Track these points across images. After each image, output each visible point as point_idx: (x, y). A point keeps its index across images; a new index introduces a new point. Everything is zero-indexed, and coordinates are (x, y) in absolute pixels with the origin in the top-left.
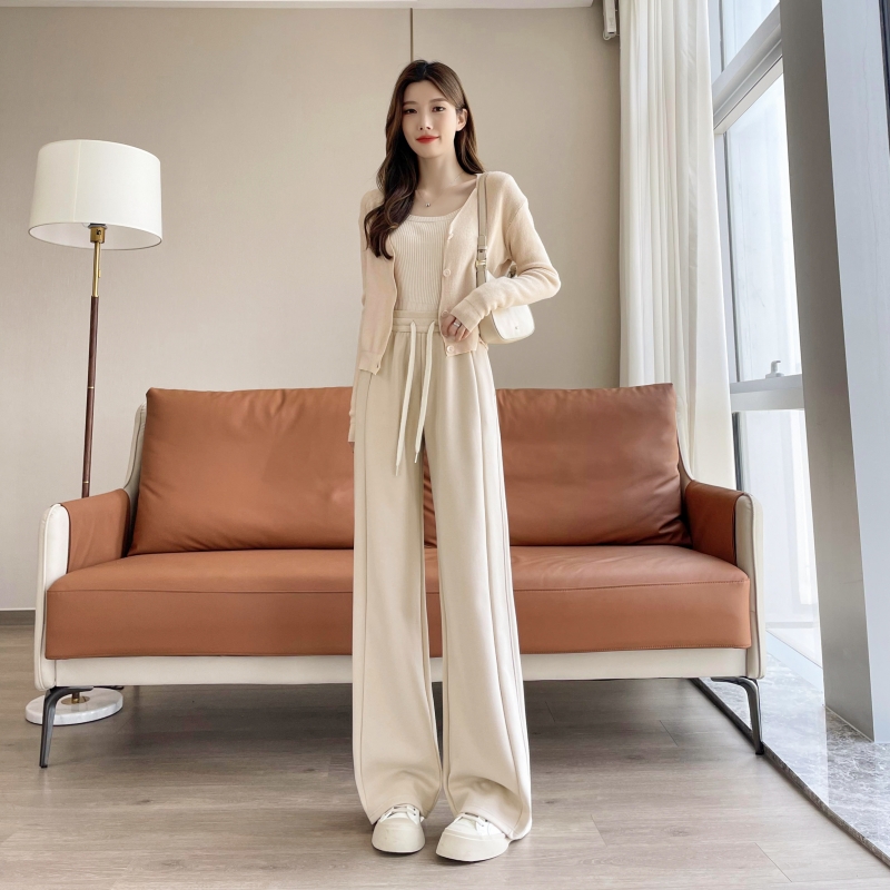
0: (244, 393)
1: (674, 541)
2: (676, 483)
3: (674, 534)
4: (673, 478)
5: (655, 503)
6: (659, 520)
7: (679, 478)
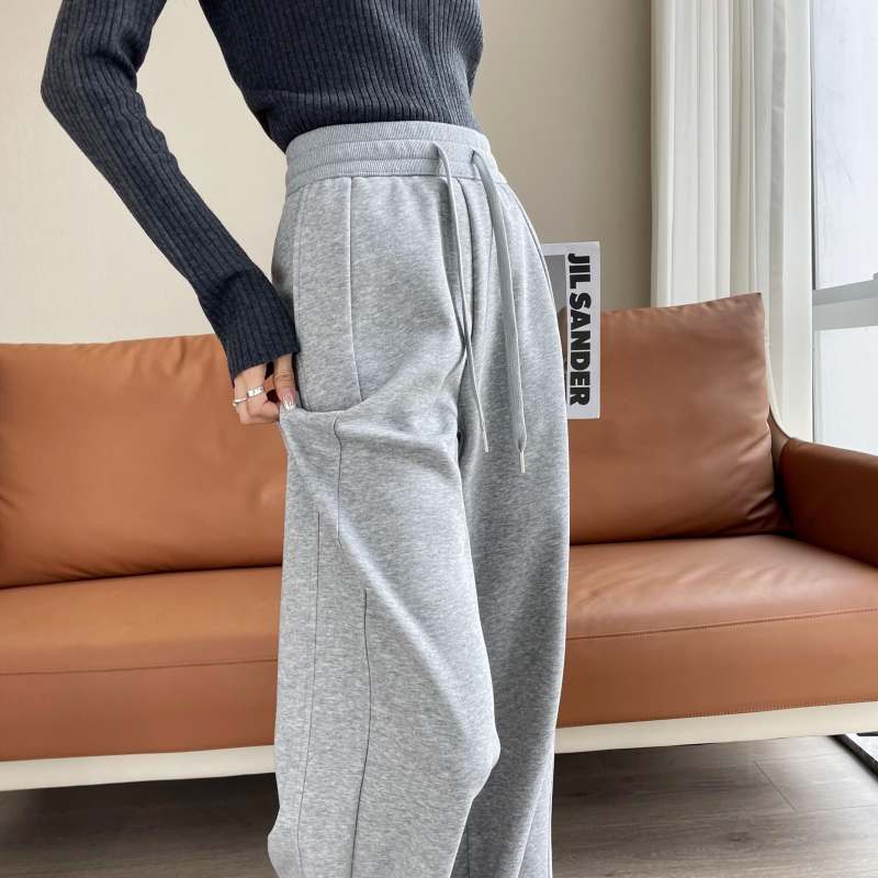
0: (126, 345)
1: (767, 528)
2: (767, 444)
3: (767, 519)
4: (763, 438)
5: (741, 476)
6: (747, 501)
7: (769, 436)
